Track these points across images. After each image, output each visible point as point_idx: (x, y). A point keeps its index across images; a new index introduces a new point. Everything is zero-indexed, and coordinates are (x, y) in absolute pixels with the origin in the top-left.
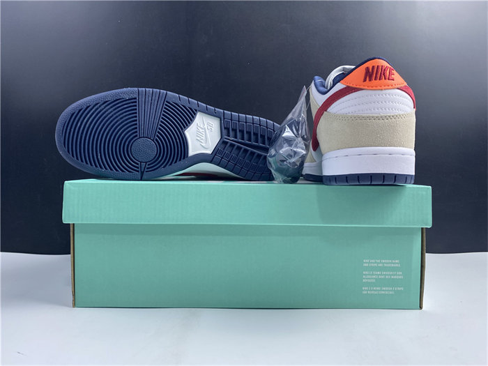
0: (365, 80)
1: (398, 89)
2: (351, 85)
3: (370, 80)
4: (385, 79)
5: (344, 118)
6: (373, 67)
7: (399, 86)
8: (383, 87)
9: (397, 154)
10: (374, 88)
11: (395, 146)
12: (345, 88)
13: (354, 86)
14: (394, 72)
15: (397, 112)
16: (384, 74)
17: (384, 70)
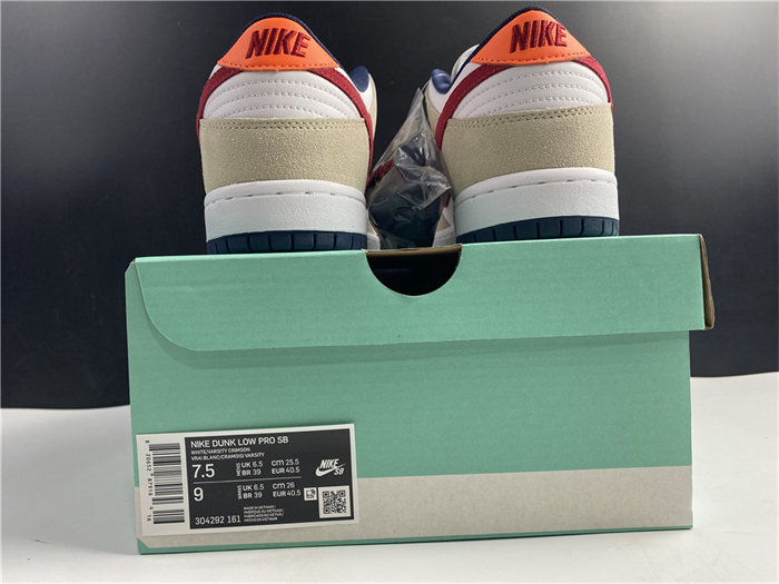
0: (513, 50)
1: (574, 61)
2: (489, 61)
3: (523, 48)
4: (550, 44)
5: (482, 121)
6: (527, 24)
7: (576, 57)
8: (547, 60)
9: (581, 179)
10: (532, 61)
11: (575, 166)
12: (479, 69)
13: (495, 62)
14: (565, 32)
15: (576, 104)
16: (547, 36)
17: (546, 29)
